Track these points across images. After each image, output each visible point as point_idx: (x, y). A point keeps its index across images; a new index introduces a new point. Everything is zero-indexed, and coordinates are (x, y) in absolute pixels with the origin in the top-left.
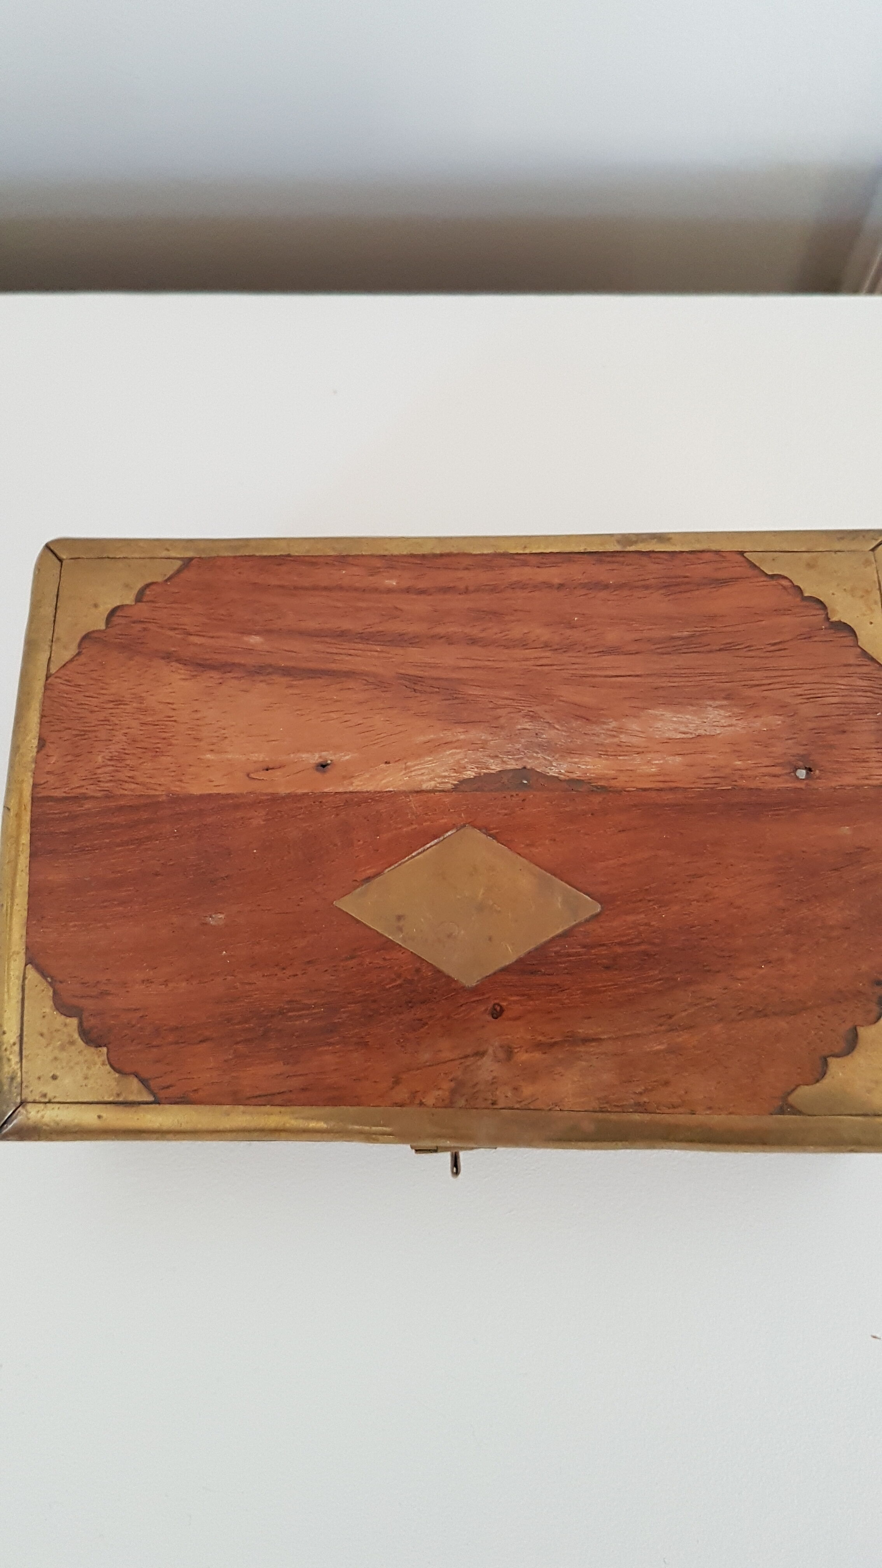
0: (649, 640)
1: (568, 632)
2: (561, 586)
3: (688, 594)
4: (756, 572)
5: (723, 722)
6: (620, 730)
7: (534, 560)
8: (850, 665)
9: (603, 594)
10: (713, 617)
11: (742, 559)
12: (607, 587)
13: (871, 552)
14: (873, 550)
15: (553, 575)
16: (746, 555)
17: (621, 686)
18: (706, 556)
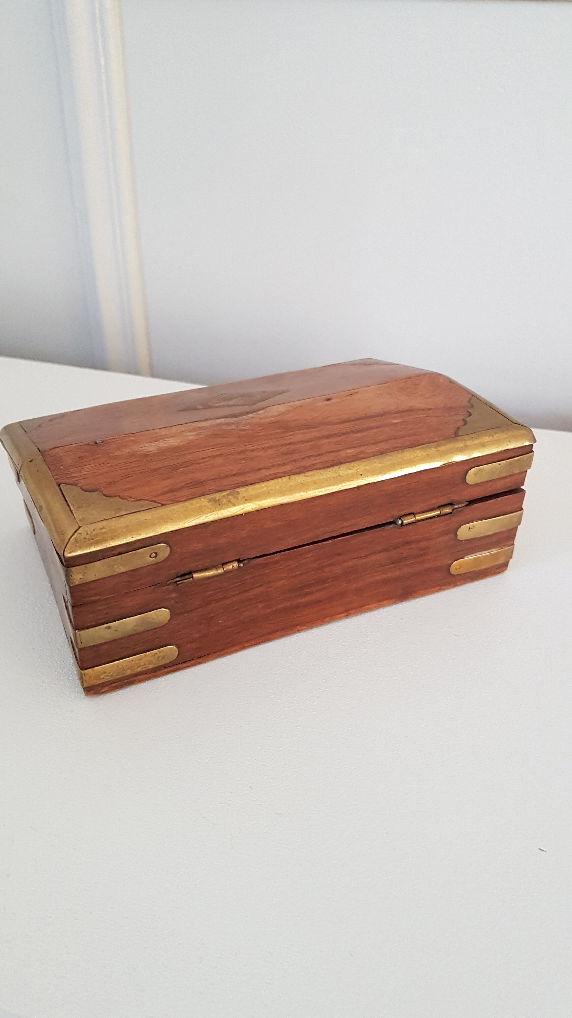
0: (199, 463)
1: (244, 457)
2: (260, 469)
3: (187, 483)
4: (150, 500)
5: (145, 448)
6: (197, 435)
7: (280, 475)
8: (83, 479)
9: (233, 473)
10: (167, 479)
11: (162, 503)
12: (234, 475)
13: (80, 526)
14: (80, 527)
15: (264, 473)
16: (160, 505)
17: (205, 447)
18: (185, 499)
